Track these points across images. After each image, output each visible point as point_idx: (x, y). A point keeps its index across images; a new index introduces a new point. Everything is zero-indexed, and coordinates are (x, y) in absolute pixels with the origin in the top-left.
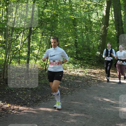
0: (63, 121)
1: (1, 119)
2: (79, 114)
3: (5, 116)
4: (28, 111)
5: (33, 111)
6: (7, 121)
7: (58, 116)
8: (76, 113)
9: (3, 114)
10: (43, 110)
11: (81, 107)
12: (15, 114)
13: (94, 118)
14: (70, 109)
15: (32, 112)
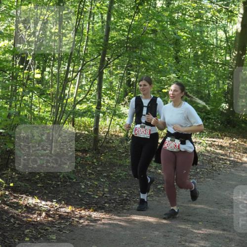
0: (183, 243)
1: (63, 236)
2: (211, 231)
3: (67, 231)
4: (110, 222)
5: (120, 220)
6: (74, 240)
7: (171, 234)
8: (205, 227)
9: (62, 226)
10: (139, 220)
11: (210, 215)
12: (87, 227)
13: (243, 239)
14: (191, 218)
15: (119, 223)
